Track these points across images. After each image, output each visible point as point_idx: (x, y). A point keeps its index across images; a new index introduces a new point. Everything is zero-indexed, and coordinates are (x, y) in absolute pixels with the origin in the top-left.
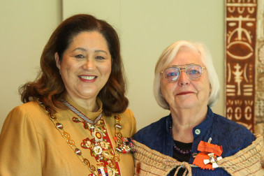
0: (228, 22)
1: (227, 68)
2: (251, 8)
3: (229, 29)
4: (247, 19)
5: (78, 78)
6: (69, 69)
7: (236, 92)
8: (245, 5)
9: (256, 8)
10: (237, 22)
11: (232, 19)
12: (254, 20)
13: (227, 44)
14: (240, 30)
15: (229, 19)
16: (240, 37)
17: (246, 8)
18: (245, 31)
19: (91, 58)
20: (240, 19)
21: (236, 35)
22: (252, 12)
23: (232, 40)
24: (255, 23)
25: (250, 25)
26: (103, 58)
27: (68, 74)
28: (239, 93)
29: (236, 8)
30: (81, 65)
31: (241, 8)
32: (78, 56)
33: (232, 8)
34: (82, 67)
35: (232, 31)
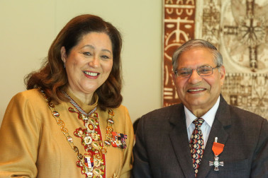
0: (166, 24)
1: (165, 70)
2: (189, 10)
3: (167, 30)
4: (185, 21)
5: (83, 74)
6: (76, 64)
7: (174, 96)
8: (183, 6)
9: (194, 10)
10: (175, 24)
11: (170, 20)
12: (192, 22)
13: (165, 46)
14: (178, 32)
15: (167, 21)
16: (178, 39)
17: (184, 9)
18: (183, 33)
19: (97, 56)
20: (179, 21)
21: (174, 37)
22: (190, 14)
23: (170, 42)
24: (193, 25)
25: (188, 27)
26: (108, 58)
27: (75, 68)
28: (177, 97)
29: (175, 9)
30: (87, 62)
31: (179, 9)
32: (86, 54)
33: (170, 9)
34: (88, 64)
35: (170, 33)
